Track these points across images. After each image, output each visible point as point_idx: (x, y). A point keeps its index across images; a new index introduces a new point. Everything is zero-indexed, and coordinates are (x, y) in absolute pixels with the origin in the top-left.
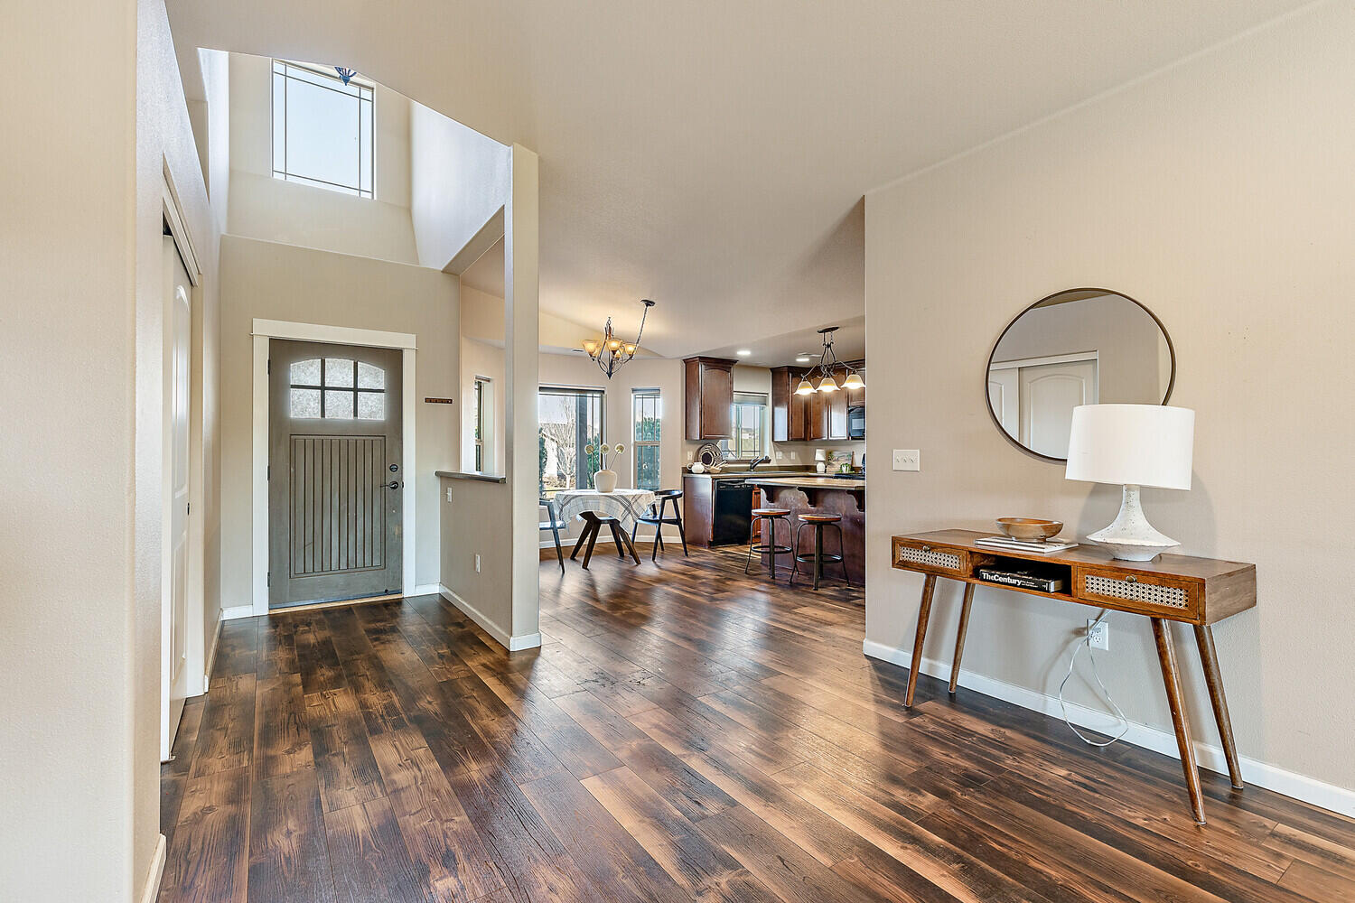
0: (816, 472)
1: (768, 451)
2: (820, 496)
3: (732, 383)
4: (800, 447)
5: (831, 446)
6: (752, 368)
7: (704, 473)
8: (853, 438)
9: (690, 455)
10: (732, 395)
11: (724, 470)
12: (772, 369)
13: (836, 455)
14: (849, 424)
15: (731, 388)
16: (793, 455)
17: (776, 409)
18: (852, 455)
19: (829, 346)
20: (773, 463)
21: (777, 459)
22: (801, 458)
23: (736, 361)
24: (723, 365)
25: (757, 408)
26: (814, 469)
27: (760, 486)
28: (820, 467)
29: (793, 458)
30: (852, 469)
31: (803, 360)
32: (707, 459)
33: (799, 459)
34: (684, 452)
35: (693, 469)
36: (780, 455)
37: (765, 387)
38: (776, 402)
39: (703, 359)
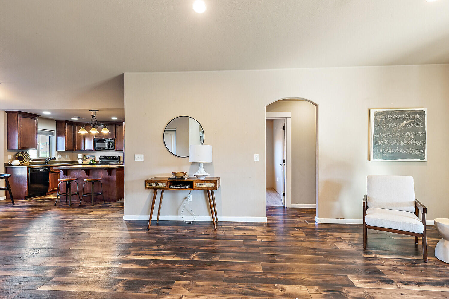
0: (78, 163)
1: (54, 154)
2: (91, 171)
3: (37, 125)
4: (70, 153)
5: (85, 153)
6: (47, 119)
7: (20, 165)
8: (96, 150)
9: (10, 157)
10: (37, 130)
11: (32, 164)
12: (56, 121)
13: (87, 156)
14: (95, 145)
15: (37, 127)
16: (66, 157)
17: (59, 138)
18: (94, 157)
19: (94, 116)
20: (57, 160)
21: (59, 158)
22: (70, 158)
23: (39, 116)
24: (32, 116)
25: (48, 136)
26: (77, 162)
27: (61, 169)
28: (80, 161)
29: (67, 158)
30: (95, 161)
31: (75, 119)
32: (20, 159)
33: (69, 158)
34: (6, 155)
35: (13, 163)
36: (60, 157)
37: (53, 128)
38: (59, 134)
39: (20, 113)
